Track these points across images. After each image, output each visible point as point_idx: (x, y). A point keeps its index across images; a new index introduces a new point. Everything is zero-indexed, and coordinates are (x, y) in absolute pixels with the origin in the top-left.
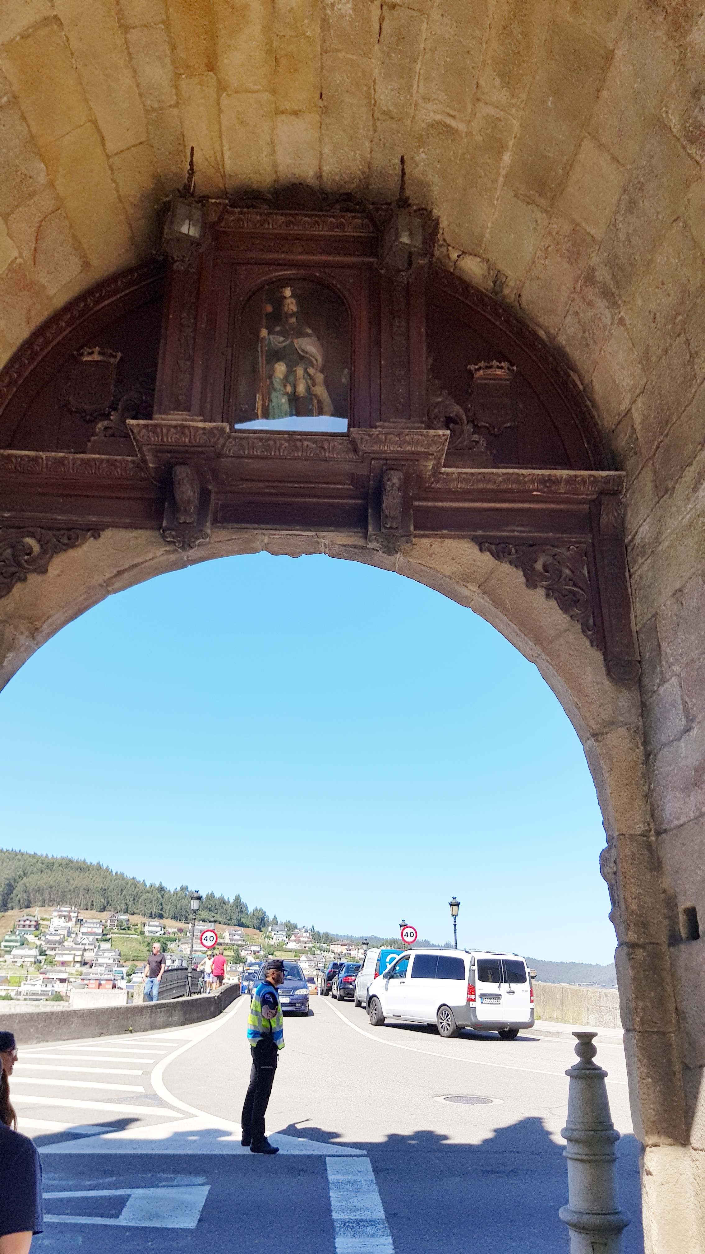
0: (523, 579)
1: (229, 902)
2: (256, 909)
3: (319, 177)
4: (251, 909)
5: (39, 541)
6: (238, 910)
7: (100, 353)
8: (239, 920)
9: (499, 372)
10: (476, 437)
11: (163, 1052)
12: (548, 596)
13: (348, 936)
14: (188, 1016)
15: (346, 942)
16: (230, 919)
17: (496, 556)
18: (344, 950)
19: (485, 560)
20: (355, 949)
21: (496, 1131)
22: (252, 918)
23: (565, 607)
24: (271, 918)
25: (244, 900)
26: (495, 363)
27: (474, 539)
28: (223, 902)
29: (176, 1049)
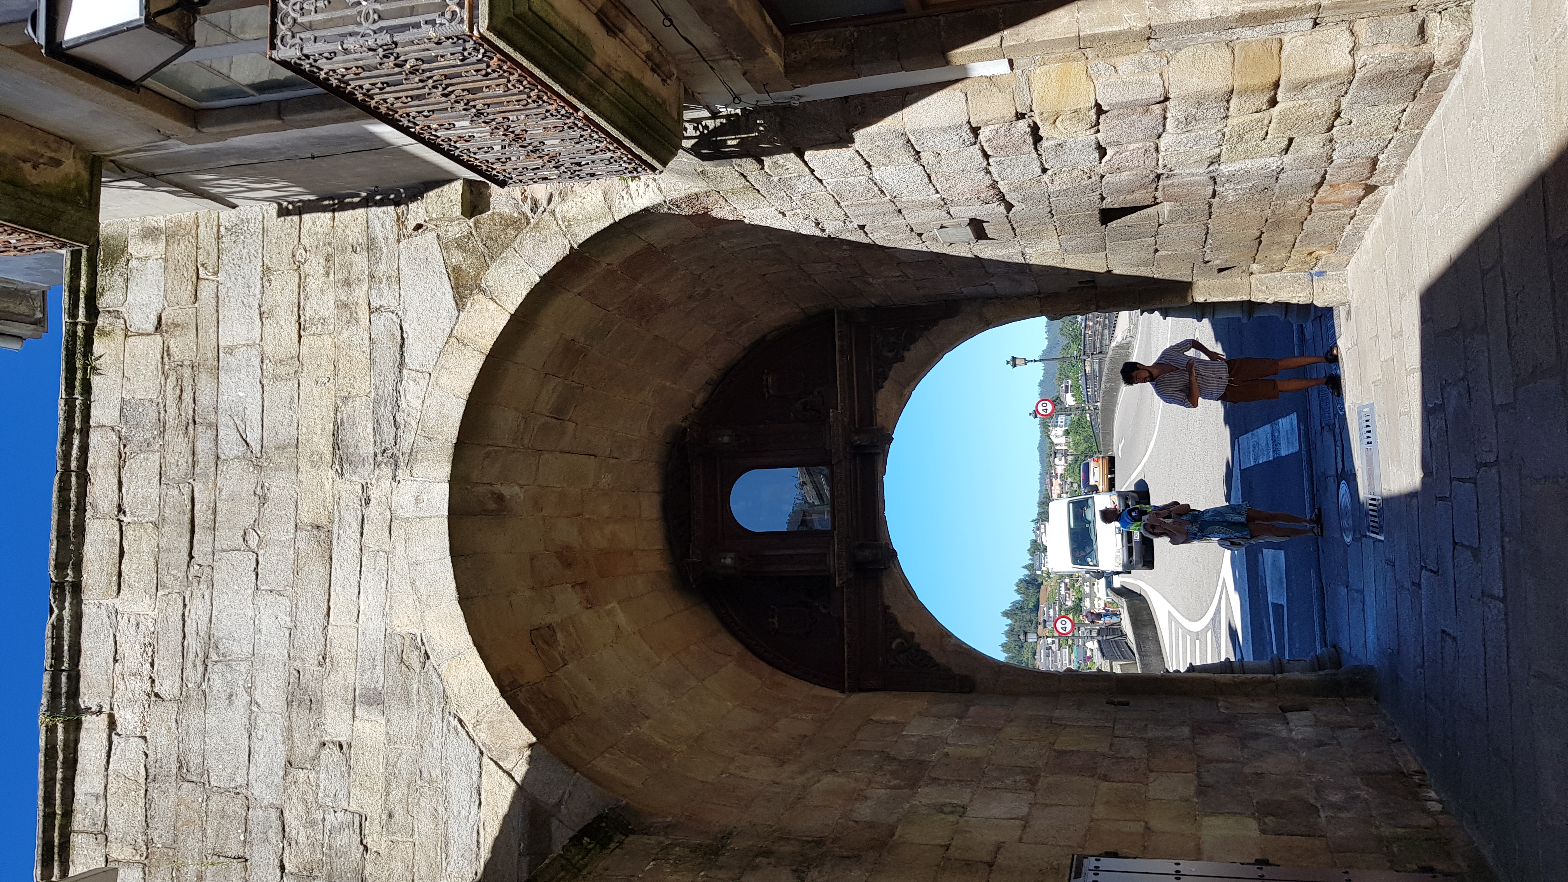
0: (899, 364)
1: (1010, 625)
2: (1017, 591)
3: (659, 493)
4: (1018, 597)
5: (894, 639)
6: (1019, 612)
7: (773, 618)
8: (1032, 611)
9: (770, 380)
10: (816, 393)
11: (1180, 631)
12: (909, 350)
13: (1041, 479)
14: (1147, 623)
15: (1048, 480)
16: (1031, 621)
17: (885, 379)
18: (1057, 482)
19: (887, 385)
20: (1055, 469)
21: (1216, 341)
22: (1028, 596)
23: (915, 340)
24: (1027, 572)
25: (1007, 607)
26: (764, 383)
27: (876, 392)
28: (1011, 632)
29: (1177, 621)
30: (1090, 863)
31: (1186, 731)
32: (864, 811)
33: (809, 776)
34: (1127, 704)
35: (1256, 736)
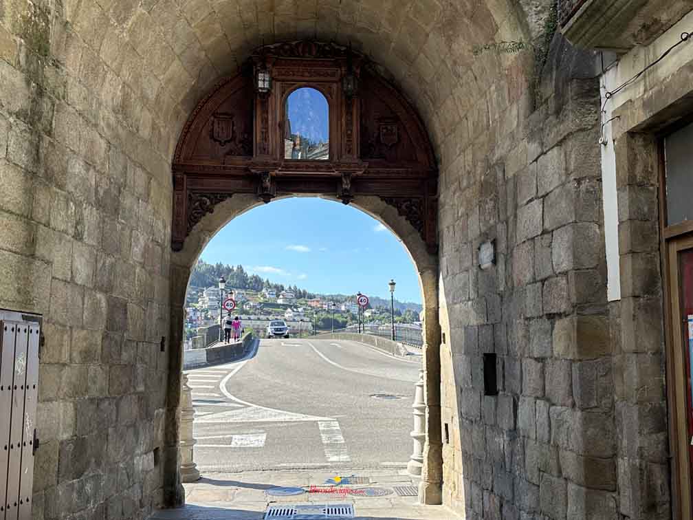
13: (320, 295)
15: (319, 300)
17: (387, 203)
24: (265, 281)
29: (228, 374)
30: (35, 327)
31: (141, 388)
32: (77, 167)
33: (105, 129)
34: (162, 349)
35: (136, 434)
